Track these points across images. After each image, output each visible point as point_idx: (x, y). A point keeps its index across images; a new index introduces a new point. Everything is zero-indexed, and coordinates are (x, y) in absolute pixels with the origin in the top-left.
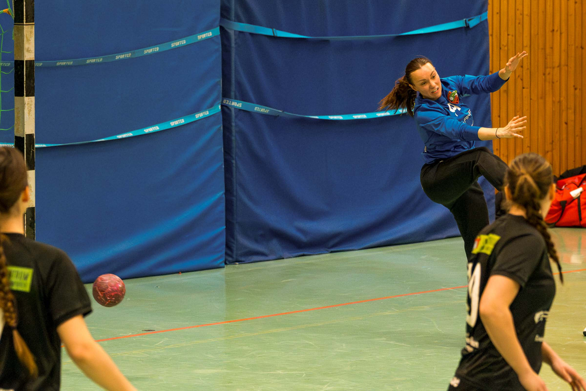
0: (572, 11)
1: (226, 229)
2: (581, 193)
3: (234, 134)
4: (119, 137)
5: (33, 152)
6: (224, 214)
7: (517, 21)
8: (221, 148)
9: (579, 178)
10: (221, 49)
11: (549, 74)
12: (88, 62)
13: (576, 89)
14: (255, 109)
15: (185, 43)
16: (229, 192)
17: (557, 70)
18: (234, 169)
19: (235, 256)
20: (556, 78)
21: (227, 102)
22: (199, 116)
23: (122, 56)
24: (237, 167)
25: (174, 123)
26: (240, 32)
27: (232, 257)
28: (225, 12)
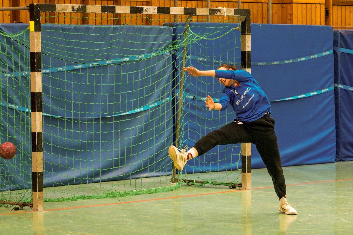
1: (336, 144)
3: (339, 100)
4: (287, 99)
6: (335, 138)
8: (333, 106)
10: (334, 60)
12: (272, 63)
14: (349, 89)
15: (317, 56)
16: (337, 127)
18: (340, 116)
19: (340, 158)
21: (337, 85)
22: (324, 91)
23: (288, 62)
24: (341, 115)
25: (312, 94)
26: (343, 53)
27: (339, 158)
28: (335, 43)
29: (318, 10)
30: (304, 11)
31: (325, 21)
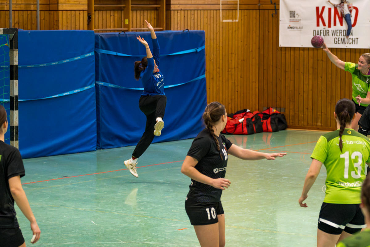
0: (240, 45)
1: (97, 135)
2: (243, 120)
4: (53, 97)
5: (17, 103)
6: (96, 129)
7: (217, 49)
8: (95, 101)
9: (242, 115)
10: (95, 61)
11: (230, 71)
12: (40, 66)
13: (241, 77)
14: (109, 86)
15: (80, 58)
16: (98, 119)
17: (234, 70)
20: (233, 72)
21: (97, 82)
22: (86, 88)
23: (54, 63)
24: (101, 109)
25: (76, 91)
26: (103, 54)
27: (99, 146)
28: (97, 45)
29: (82, 15)
30: (69, 17)
31: (88, 25)
